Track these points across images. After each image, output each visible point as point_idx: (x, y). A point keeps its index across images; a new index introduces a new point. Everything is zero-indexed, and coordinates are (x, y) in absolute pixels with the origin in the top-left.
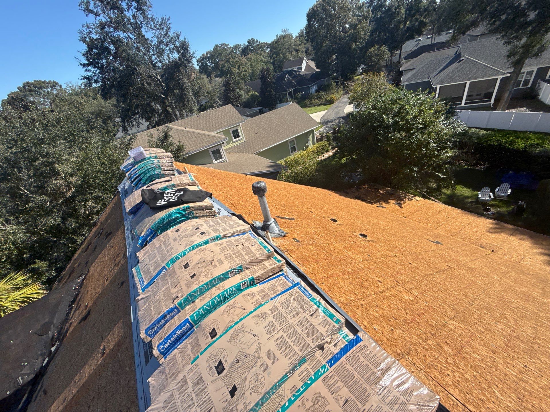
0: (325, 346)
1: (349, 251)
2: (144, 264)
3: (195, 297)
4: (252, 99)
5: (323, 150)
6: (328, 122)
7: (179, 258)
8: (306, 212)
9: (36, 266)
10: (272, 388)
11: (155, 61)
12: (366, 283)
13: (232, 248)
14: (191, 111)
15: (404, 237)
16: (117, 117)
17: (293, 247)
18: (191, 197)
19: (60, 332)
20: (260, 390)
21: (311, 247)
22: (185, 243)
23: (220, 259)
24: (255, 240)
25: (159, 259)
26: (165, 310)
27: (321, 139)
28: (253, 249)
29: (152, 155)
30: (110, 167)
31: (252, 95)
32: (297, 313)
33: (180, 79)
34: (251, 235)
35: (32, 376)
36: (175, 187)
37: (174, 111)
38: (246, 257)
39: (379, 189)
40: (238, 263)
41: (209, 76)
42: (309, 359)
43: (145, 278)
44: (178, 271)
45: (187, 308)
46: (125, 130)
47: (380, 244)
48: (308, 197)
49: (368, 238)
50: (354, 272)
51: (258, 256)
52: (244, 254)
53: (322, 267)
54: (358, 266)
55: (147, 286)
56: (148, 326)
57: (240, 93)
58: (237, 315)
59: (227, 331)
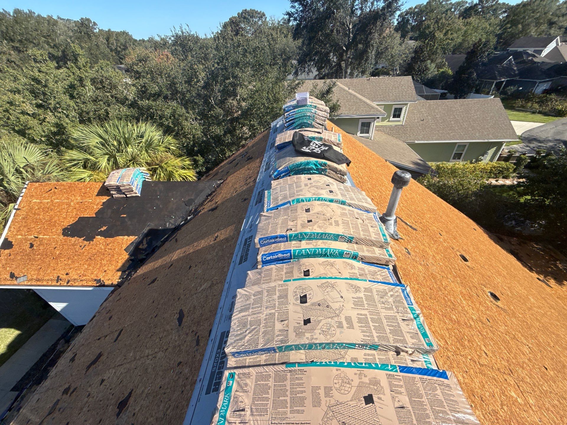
0: (402, 353)
1: (465, 299)
2: (275, 192)
3: (304, 238)
4: (440, 77)
5: (502, 173)
6: (535, 140)
7: (303, 201)
8: (434, 231)
9: (197, 158)
10: (338, 344)
11: (356, 7)
12: (466, 343)
13: (352, 218)
14: (363, 73)
15: (557, 336)
16: (295, 59)
17: (401, 256)
18: (332, 156)
19: (196, 210)
20: (328, 337)
21: (420, 267)
22: (313, 192)
23: (338, 221)
24: (377, 223)
25: (288, 194)
26: (279, 233)
27: (506, 159)
28: (371, 230)
29: (313, 104)
30: (272, 104)
31: (443, 72)
32: (390, 308)
33: (371, 33)
34: (374, 216)
35: (173, 227)
36: (321, 140)
37: (347, 68)
38: (362, 233)
39: (557, 260)
40: (352, 233)
41: (403, 36)
42: (380, 350)
43: (273, 202)
44: (299, 211)
45: (294, 242)
46: (296, 74)
47: (514, 320)
48: (444, 217)
49: (499, 303)
50: (459, 322)
51: (373, 239)
52: (361, 229)
53: (422, 292)
54: (466, 321)
55: (272, 209)
56: (263, 237)
57: (429, 66)
58: (332, 273)
59: (320, 278)
